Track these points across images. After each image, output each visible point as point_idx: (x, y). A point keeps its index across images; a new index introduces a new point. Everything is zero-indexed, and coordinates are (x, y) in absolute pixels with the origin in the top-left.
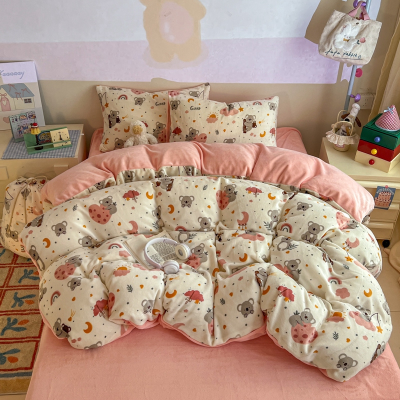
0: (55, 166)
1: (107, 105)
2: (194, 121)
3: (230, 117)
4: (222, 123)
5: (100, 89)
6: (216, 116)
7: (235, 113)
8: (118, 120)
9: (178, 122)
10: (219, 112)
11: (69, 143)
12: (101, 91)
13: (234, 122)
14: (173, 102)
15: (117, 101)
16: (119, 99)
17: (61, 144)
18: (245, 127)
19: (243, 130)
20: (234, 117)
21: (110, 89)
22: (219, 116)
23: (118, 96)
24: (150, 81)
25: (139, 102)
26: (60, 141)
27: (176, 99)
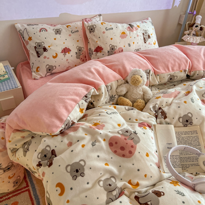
0: (1, 100)
1: (30, 39)
2: (112, 39)
3: (135, 32)
4: (131, 37)
5: (19, 26)
6: (126, 33)
7: (137, 29)
8: (45, 50)
9: (98, 42)
10: (126, 30)
11: (6, 76)
12: (21, 27)
13: (138, 36)
14: (90, 26)
15: (39, 33)
16: (40, 31)
18: (144, 39)
19: (144, 41)
20: (137, 32)
21: (28, 25)
22: (128, 32)
23: (39, 30)
24: (59, 16)
25: (58, 32)
27: (91, 24)
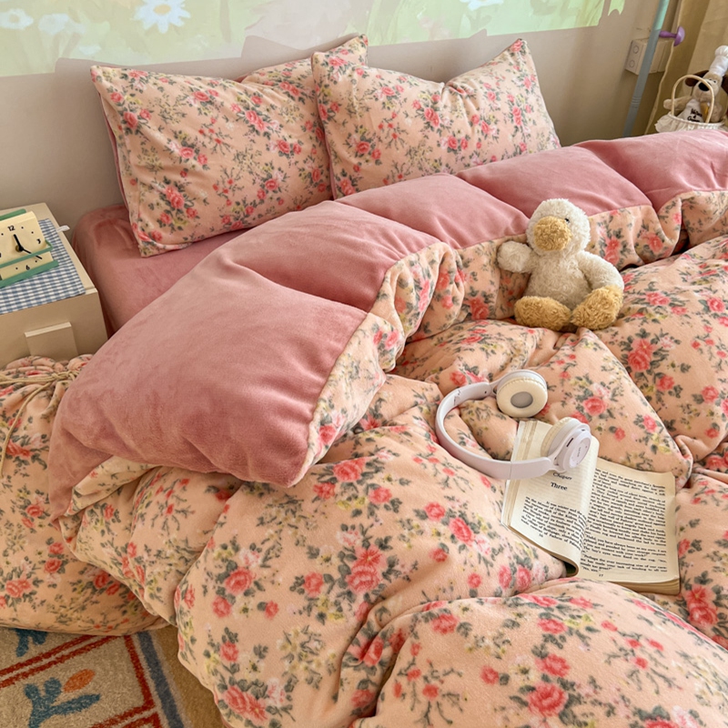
0: (28, 334)
11: (47, 258)
17: (22, 268)
26: (18, 255)
